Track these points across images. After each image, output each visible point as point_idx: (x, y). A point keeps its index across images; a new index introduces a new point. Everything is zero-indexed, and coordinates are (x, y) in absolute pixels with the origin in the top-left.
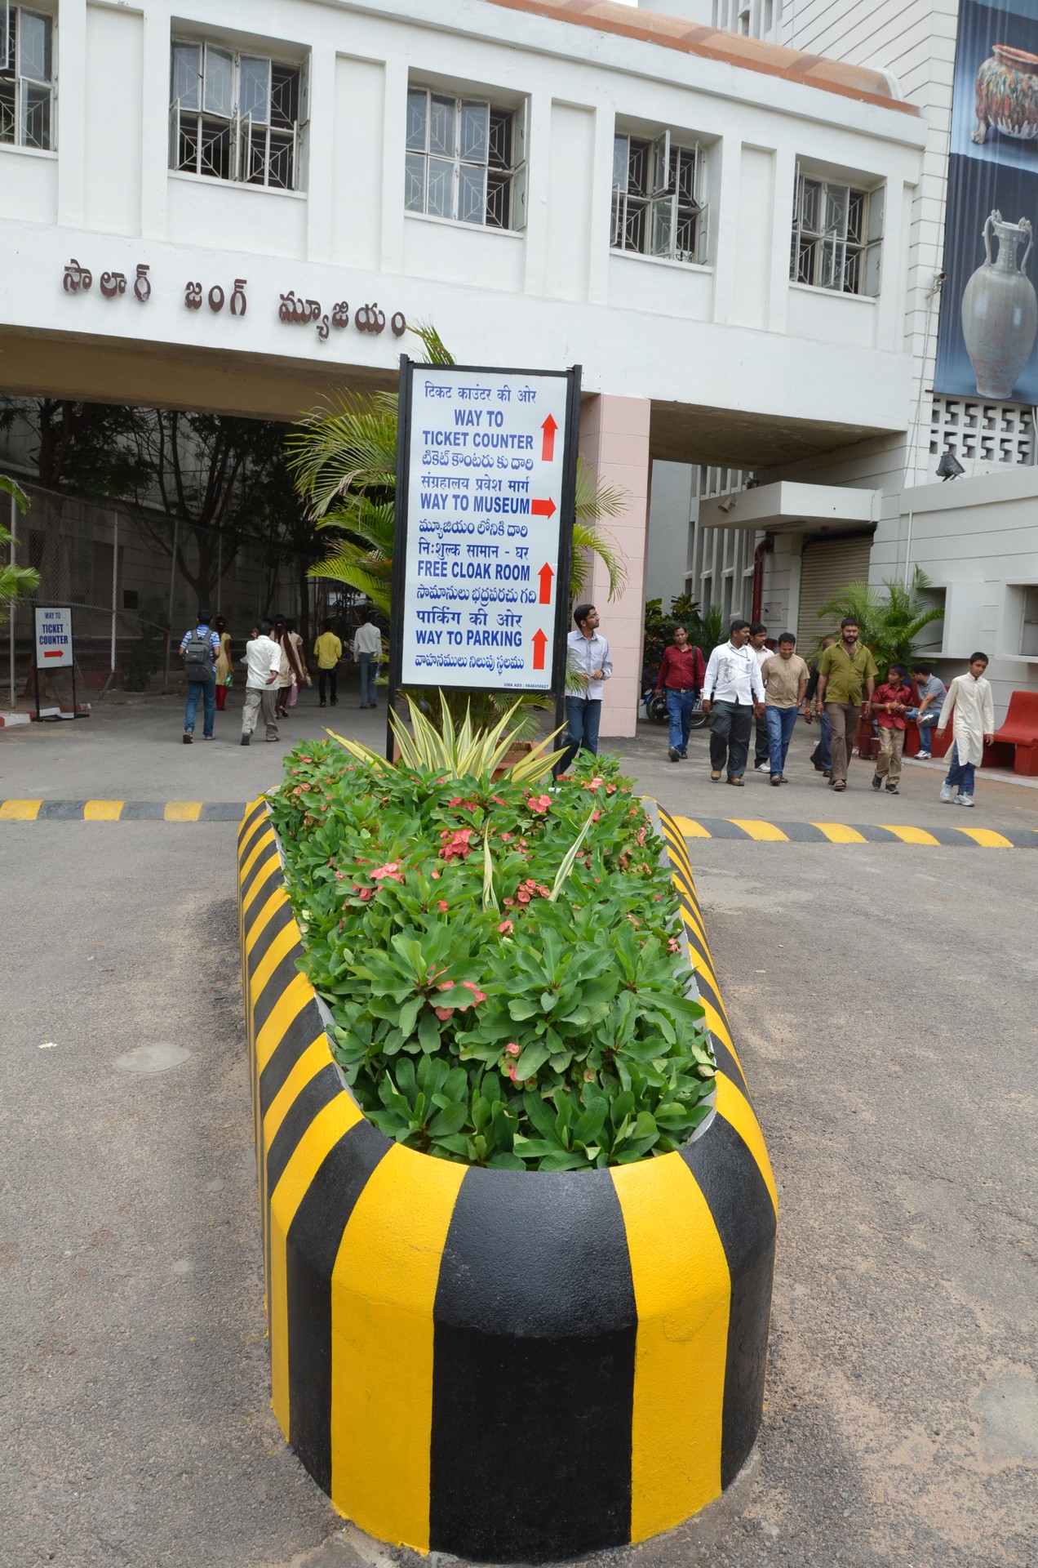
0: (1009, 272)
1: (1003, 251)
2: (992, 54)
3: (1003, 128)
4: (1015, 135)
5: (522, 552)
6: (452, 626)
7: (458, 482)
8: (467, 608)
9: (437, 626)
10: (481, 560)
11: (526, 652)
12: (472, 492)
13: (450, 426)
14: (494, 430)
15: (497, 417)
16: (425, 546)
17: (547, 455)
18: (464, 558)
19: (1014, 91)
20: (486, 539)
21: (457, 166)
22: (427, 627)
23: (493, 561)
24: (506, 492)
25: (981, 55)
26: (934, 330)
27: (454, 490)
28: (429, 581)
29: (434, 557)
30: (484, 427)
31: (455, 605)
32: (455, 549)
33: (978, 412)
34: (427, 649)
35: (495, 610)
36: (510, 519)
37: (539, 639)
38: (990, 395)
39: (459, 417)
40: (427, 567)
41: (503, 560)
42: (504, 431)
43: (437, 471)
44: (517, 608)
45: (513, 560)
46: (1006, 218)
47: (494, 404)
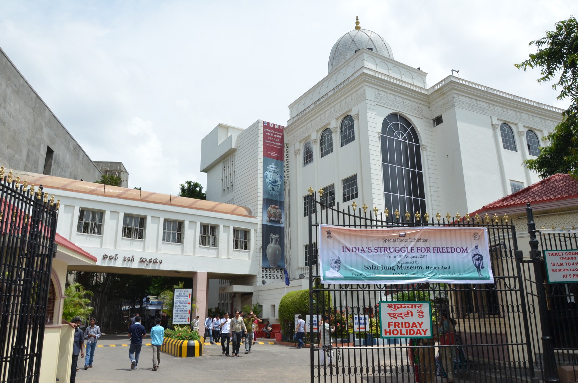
0: (275, 244)
1: (273, 241)
2: (270, 206)
3: (272, 219)
4: (275, 220)
5: (187, 308)
6: (179, 317)
7: (179, 301)
8: (180, 315)
9: (177, 317)
10: (182, 310)
11: (187, 320)
12: (181, 302)
13: (179, 295)
14: (184, 295)
15: (184, 294)
16: (176, 308)
17: (190, 298)
18: (180, 309)
19: (274, 212)
20: (183, 307)
21: (171, 233)
22: (176, 317)
23: (183, 310)
24: (185, 302)
25: (267, 207)
26: (261, 255)
27: (179, 302)
28: (176, 312)
29: (177, 309)
30: (183, 295)
31: (179, 315)
32: (179, 308)
33: (271, 270)
34: (175, 320)
35: (183, 315)
36: (185, 305)
37: (188, 318)
38: (273, 267)
39: (180, 294)
40: (176, 311)
41: (184, 309)
42: (185, 295)
43: (177, 300)
44: (186, 315)
45: (186, 309)
46: (274, 235)
47: (184, 292)
